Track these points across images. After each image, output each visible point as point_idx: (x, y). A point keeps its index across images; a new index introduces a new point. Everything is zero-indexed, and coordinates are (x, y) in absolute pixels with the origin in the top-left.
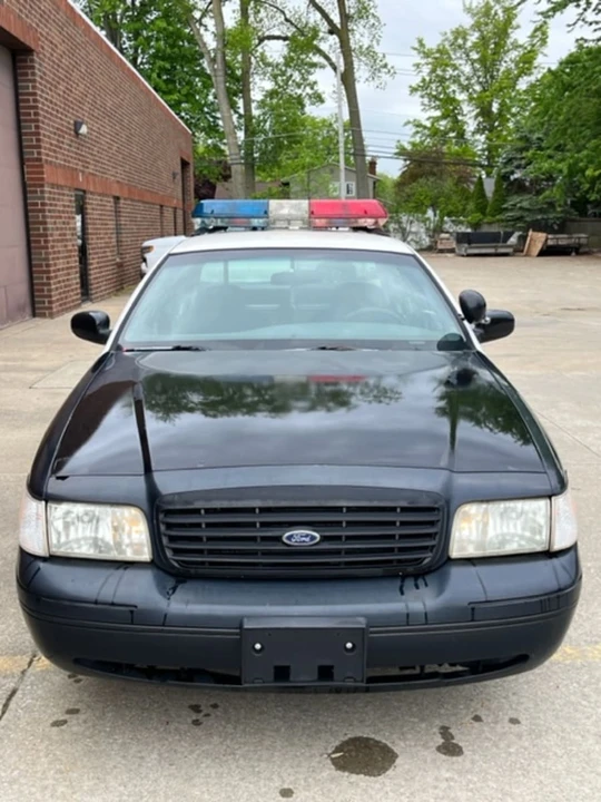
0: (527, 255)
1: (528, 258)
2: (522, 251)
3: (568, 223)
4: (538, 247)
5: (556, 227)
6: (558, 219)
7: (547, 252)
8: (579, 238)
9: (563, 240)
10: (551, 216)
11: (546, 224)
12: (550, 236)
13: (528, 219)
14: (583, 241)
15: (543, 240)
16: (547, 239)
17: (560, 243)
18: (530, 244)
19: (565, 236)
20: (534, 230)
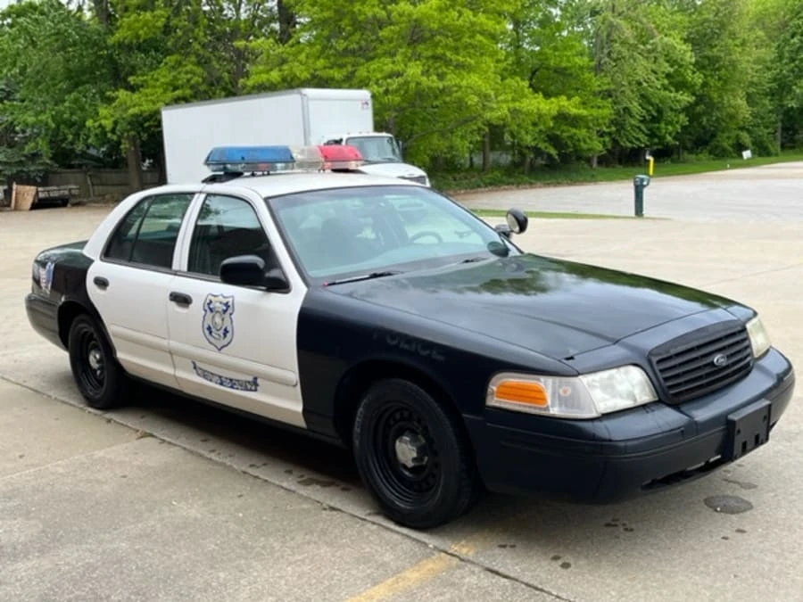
0: (16, 209)
1: (18, 213)
2: (9, 205)
3: (50, 176)
4: (29, 201)
5: (39, 180)
6: (39, 171)
7: (39, 205)
8: (70, 190)
9: (54, 192)
10: (32, 168)
11: (29, 176)
12: (40, 189)
13: (6, 172)
14: (75, 192)
15: (34, 193)
16: (37, 192)
17: (51, 195)
18: (16, 198)
19: (55, 188)
20: (17, 184)
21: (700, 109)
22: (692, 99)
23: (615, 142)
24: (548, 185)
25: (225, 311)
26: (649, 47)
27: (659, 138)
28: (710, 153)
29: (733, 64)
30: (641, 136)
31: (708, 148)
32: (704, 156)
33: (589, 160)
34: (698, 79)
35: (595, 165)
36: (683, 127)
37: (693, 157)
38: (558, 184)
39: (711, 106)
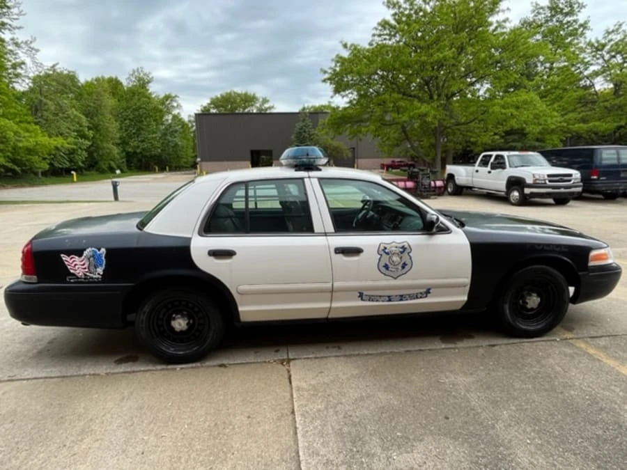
21: (93, 148)
22: (90, 143)
23: (51, 164)
24: (16, 187)
25: (402, 253)
26: (65, 115)
27: (74, 163)
28: (97, 170)
29: (107, 128)
30: (65, 161)
31: (95, 169)
32: (94, 172)
33: (36, 174)
34: (91, 134)
35: (40, 176)
36: (86, 158)
37: (88, 173)
38: (22, 186)
39: (98, 148)
